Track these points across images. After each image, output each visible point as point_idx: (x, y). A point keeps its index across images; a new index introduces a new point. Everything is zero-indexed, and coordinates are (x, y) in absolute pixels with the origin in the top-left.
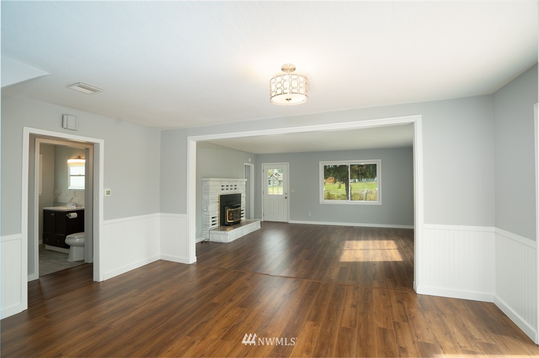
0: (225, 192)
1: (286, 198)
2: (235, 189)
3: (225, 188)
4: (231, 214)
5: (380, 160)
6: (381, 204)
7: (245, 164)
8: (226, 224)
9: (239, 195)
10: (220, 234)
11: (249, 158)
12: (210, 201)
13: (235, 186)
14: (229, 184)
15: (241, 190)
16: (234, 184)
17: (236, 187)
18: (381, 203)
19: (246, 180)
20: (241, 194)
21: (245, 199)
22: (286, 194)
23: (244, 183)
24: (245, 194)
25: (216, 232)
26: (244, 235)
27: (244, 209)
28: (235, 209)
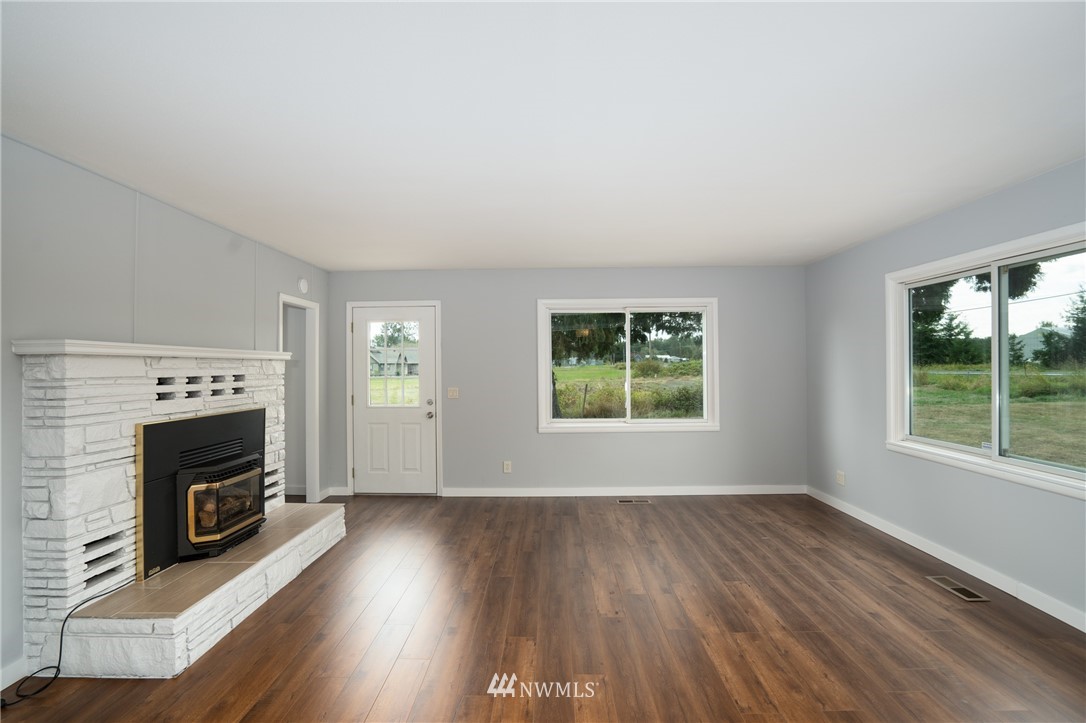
0: (180, 409)
1: (430, 415)
2: (237, 391)
3: (205, 387)
4: (210, 506)
5: (715, 301)
6: (718, 429)
7: (285, 298)
8: (181, 553)
9: (256, 418)
10: (130, 634)
11: (300, 278)
12: (67, 464)
13: (237, 378)
14: (206, 373)
15: (266, 393)
16: (228, 373)
17: (239, 384)
18: (718, 424)
19: (288, 356)
20: (263, 411)
21: (281, 427)
22: (430, 403)
23: (280, 368)
24: (282, 409)
25: (104, 624)
26: (273, 591)
27: (280, 465)
28: (227, 482)
